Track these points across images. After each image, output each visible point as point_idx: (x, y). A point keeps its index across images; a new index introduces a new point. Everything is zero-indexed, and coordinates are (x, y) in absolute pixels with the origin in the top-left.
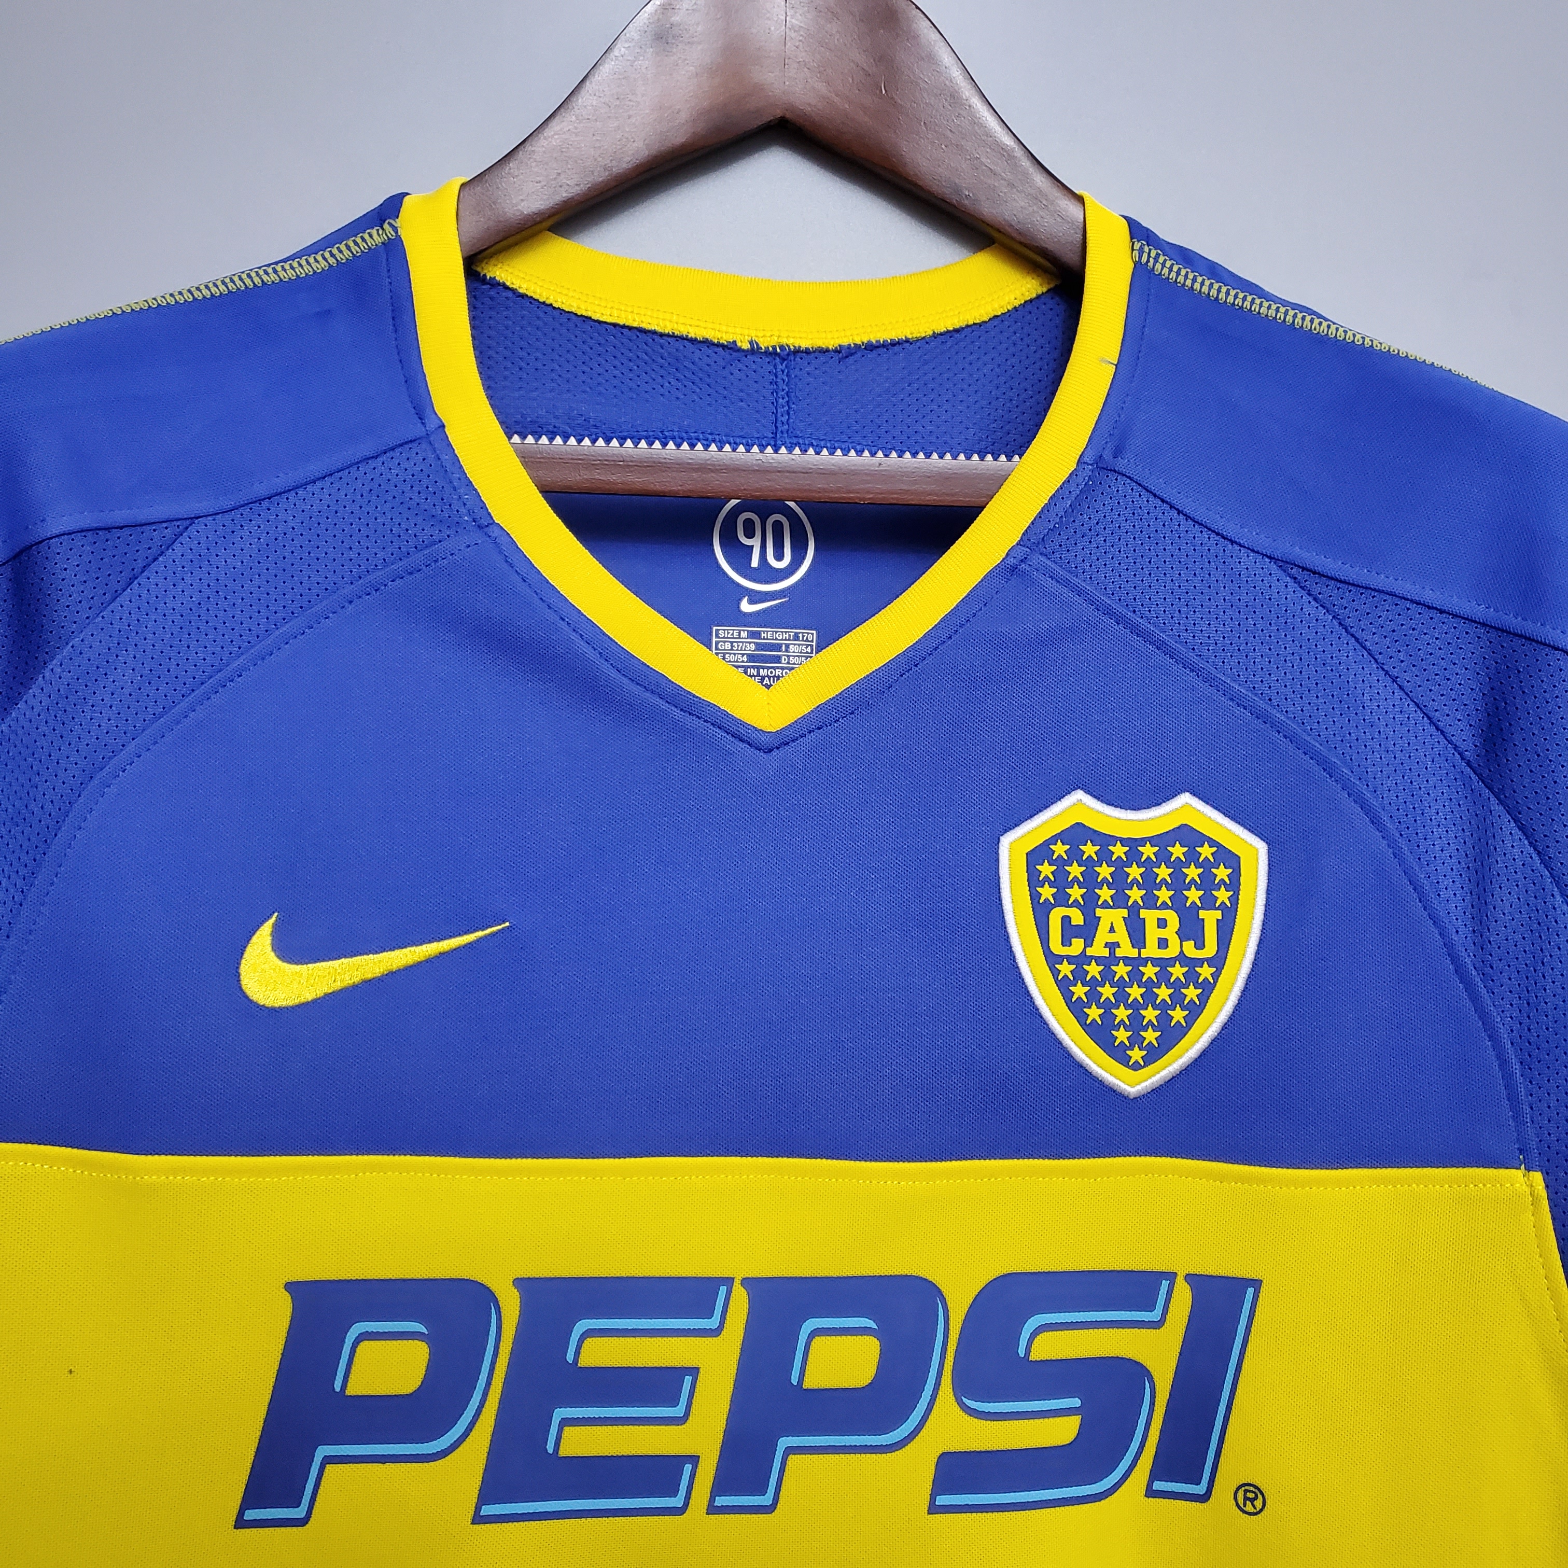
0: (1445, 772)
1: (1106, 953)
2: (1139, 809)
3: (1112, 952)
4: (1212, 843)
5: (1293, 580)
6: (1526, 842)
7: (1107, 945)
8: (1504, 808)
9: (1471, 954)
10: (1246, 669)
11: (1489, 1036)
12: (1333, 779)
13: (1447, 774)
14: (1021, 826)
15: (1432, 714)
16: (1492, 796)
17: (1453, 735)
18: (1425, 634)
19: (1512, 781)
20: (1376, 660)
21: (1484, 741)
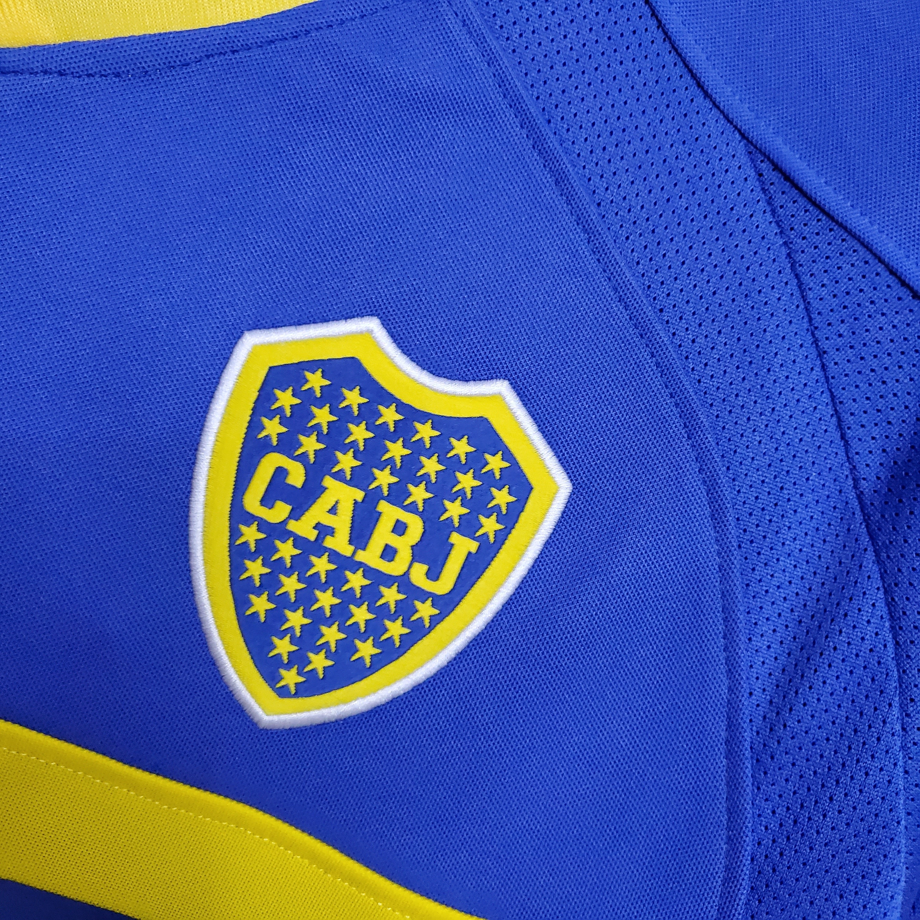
0: (827, 493)
1: (312, 535)
2: (439, 375)
3: (320, 538)
4: (508, 456)
5: (757, 177)
6: (887, 624)
7: (318, 526)
8: (880, 569)
9: (754, 728)
10: (651, 259)
11: (729, 838)
12: (690, 442)
13: (828, 497)
14: (279, 330)
15: (846, 416)
16: (870, 549)
17: (857, 453)
18: (883, 314)
19: (906, 541)
20: (810, 320)
21: (892, 476)
